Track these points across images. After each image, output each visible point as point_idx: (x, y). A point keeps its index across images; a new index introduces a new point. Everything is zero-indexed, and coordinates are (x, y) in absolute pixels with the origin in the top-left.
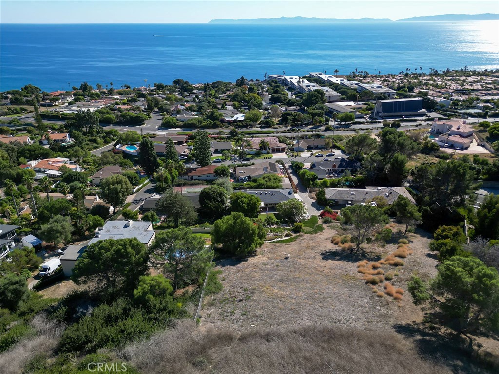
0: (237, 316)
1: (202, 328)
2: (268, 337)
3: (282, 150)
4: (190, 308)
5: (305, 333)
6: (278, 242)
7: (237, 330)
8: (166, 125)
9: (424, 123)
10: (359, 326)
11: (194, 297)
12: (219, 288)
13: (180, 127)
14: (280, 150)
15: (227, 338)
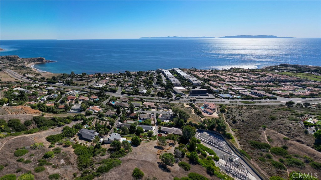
0: (134, 156)
1: (129, 157)
2: (137, 160)
3: (155, 108)
4: (127, 154)
5: (142, 161)
6: (145, 142)
7: (133, 158)
8: (123, 93)
9: (205, 100)
10: (150, 161)
11: (128, 152)
12: (132, 151)
13: (127, 94)
14: (154, 108)
15: (132, 159)
